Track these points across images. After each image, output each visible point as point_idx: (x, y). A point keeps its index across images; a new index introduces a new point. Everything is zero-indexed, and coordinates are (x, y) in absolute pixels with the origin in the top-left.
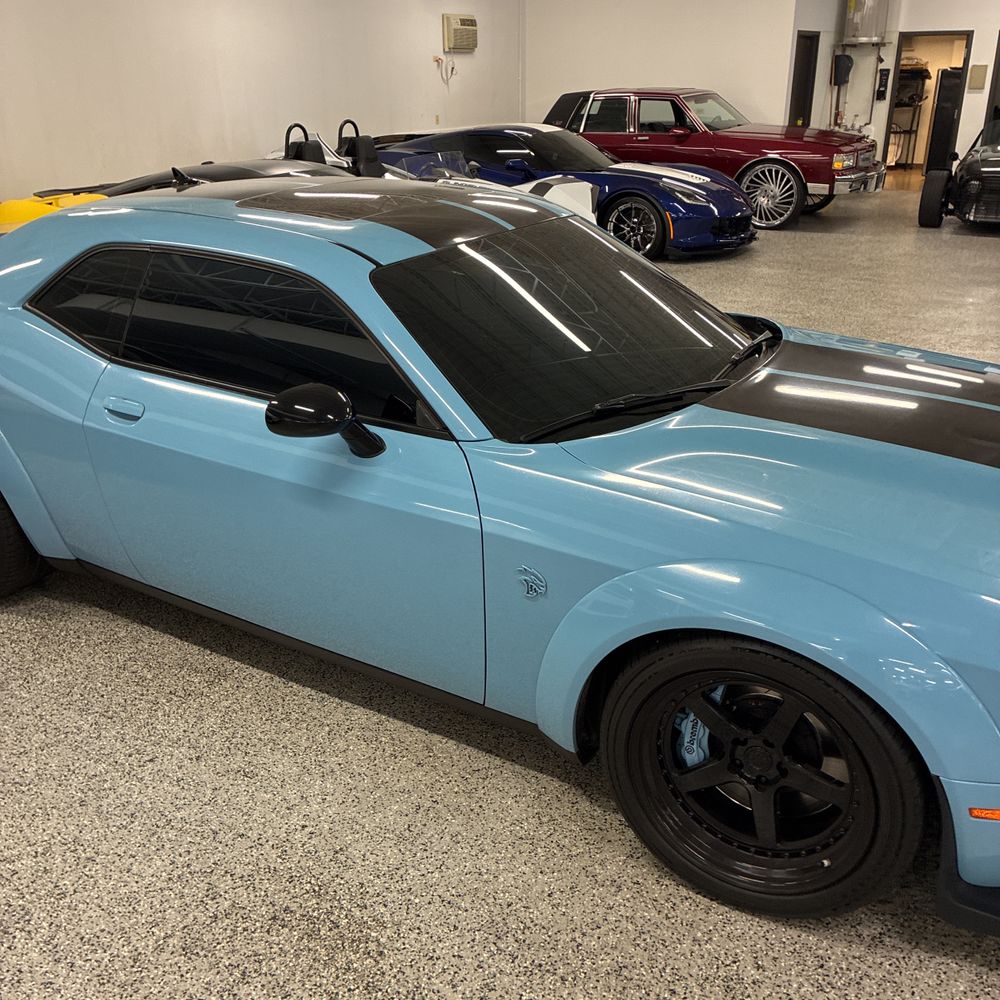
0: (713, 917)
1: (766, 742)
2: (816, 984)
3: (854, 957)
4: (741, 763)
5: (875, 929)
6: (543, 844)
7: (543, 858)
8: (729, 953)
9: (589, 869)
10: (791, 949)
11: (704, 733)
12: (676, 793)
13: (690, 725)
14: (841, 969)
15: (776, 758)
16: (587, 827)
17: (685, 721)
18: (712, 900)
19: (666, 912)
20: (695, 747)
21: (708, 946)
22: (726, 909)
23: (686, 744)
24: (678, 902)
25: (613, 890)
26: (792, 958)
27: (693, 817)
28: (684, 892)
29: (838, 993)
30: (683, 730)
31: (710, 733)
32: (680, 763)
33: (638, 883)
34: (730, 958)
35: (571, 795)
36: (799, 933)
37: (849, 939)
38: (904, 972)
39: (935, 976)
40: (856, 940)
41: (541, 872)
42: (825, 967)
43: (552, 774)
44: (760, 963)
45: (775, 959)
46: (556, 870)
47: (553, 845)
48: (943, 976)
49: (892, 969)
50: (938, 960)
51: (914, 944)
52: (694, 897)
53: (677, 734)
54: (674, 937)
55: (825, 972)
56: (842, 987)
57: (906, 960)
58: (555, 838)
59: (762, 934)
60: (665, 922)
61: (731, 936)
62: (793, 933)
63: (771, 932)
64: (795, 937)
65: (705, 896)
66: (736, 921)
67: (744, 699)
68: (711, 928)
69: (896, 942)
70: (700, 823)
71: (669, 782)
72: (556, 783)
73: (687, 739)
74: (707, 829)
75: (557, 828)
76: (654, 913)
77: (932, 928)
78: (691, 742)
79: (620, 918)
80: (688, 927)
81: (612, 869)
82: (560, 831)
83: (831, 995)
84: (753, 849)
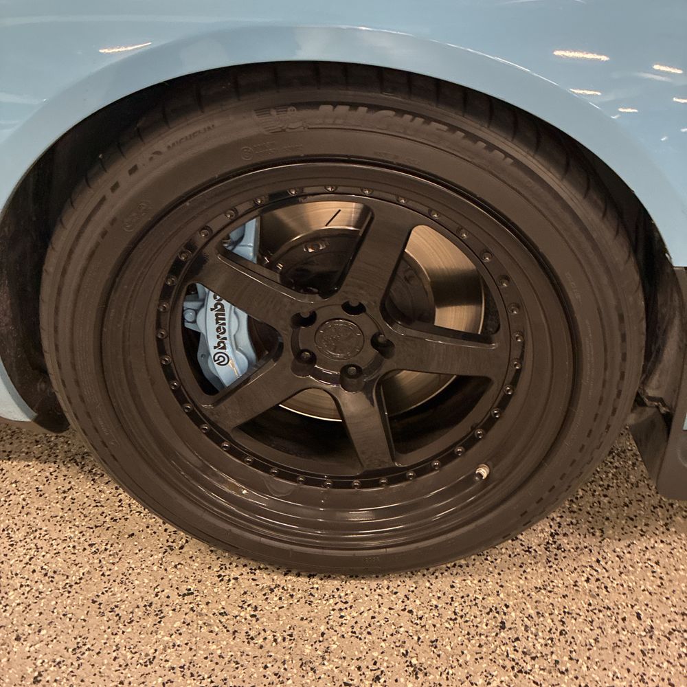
0: (322, 607)
1: (347, 308)
2: (509, 664)
3: (538, 589)
4: (313, 355)
5: (542, 531)
6: (17, 582)
7: (21, 607)
8: (363, 665)
9: (103, 599)
10: (450, 614)
11: (237, 322)
12: (216, 435)
13: (212, 316)
14: (530, 617)
15: (370, 330)
16: (92, 524)
17: (202, 311)
18: (310, 576)
19: (245, 628)
20: (228, 351)
21: (328, 666)
22: (336, 583)
23: (213, 352)
24: (259, 601)
25: (151, 620)
26: (457, 630)
27: (254, 464)
28: (265, 579)
29: (545, 664)
30: (203, 331)
31: (249, 319)
32: (210, 386)
33: (189, 593)
34: (368, 673)
35: (60, 480)
36: (449, 580)
37: (518, 561)
38: (609, 585)
39: (649, 574)
40: (527, 559)
41: (18, 639)
42: (508, 625)
43: (28, 455)
44: (414, 661)
45: (434, 643)
46: (45, 623)
47: (36, 576)
48: (658, 569)
49: (593, 585)
50: (640, 544)
51: (598, 533)
52: (283, 583)
53: (193, 339)
54: (268, 672)
55: (513, 635)
56: (546, 651)
57: (602, 563)
58: (38, 563)
59: (400, 606)
60: (248, 649)
61: (357, 629)
62: (442, 583)
63: (411, 596)
64: (447, 589)
65: (298, 575)
66: (355, 600)
67: (292, 248)
68: (323, 628)
69: (575, 539)
70: (266, 470)
71: (198, 422)
72: (35, 467)
73: (212, 341)
74: (279, 475)
75: (40, 544)
76: (225, 639)
77: (606, 500)
78: (221, 344)
79: (170, 675)
80: (286, 644)
81: (142, 583)
82: (46, 548)
83: (537, 675)
84: (356, 483)
